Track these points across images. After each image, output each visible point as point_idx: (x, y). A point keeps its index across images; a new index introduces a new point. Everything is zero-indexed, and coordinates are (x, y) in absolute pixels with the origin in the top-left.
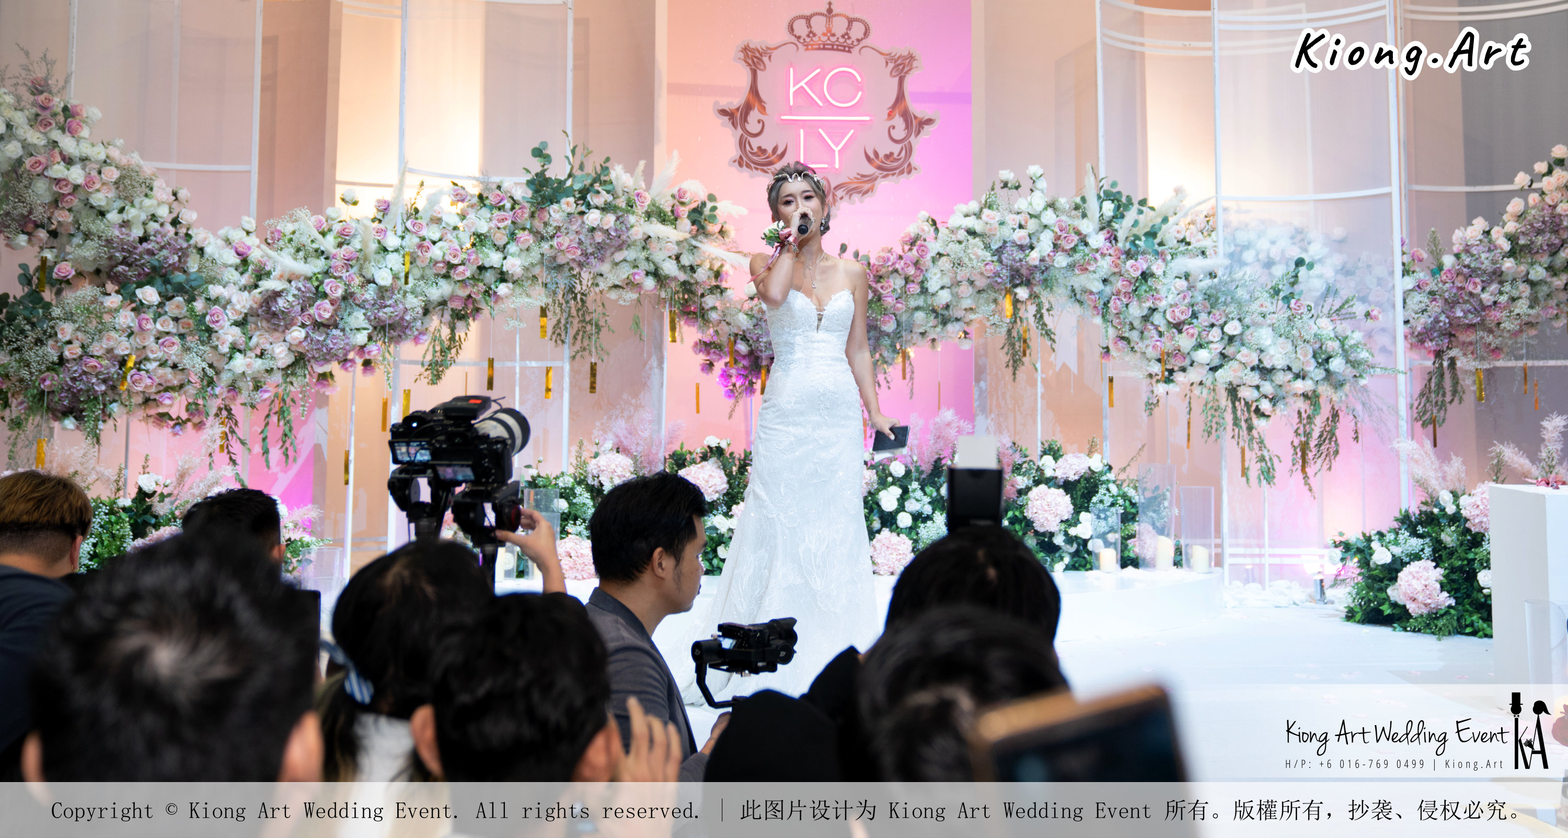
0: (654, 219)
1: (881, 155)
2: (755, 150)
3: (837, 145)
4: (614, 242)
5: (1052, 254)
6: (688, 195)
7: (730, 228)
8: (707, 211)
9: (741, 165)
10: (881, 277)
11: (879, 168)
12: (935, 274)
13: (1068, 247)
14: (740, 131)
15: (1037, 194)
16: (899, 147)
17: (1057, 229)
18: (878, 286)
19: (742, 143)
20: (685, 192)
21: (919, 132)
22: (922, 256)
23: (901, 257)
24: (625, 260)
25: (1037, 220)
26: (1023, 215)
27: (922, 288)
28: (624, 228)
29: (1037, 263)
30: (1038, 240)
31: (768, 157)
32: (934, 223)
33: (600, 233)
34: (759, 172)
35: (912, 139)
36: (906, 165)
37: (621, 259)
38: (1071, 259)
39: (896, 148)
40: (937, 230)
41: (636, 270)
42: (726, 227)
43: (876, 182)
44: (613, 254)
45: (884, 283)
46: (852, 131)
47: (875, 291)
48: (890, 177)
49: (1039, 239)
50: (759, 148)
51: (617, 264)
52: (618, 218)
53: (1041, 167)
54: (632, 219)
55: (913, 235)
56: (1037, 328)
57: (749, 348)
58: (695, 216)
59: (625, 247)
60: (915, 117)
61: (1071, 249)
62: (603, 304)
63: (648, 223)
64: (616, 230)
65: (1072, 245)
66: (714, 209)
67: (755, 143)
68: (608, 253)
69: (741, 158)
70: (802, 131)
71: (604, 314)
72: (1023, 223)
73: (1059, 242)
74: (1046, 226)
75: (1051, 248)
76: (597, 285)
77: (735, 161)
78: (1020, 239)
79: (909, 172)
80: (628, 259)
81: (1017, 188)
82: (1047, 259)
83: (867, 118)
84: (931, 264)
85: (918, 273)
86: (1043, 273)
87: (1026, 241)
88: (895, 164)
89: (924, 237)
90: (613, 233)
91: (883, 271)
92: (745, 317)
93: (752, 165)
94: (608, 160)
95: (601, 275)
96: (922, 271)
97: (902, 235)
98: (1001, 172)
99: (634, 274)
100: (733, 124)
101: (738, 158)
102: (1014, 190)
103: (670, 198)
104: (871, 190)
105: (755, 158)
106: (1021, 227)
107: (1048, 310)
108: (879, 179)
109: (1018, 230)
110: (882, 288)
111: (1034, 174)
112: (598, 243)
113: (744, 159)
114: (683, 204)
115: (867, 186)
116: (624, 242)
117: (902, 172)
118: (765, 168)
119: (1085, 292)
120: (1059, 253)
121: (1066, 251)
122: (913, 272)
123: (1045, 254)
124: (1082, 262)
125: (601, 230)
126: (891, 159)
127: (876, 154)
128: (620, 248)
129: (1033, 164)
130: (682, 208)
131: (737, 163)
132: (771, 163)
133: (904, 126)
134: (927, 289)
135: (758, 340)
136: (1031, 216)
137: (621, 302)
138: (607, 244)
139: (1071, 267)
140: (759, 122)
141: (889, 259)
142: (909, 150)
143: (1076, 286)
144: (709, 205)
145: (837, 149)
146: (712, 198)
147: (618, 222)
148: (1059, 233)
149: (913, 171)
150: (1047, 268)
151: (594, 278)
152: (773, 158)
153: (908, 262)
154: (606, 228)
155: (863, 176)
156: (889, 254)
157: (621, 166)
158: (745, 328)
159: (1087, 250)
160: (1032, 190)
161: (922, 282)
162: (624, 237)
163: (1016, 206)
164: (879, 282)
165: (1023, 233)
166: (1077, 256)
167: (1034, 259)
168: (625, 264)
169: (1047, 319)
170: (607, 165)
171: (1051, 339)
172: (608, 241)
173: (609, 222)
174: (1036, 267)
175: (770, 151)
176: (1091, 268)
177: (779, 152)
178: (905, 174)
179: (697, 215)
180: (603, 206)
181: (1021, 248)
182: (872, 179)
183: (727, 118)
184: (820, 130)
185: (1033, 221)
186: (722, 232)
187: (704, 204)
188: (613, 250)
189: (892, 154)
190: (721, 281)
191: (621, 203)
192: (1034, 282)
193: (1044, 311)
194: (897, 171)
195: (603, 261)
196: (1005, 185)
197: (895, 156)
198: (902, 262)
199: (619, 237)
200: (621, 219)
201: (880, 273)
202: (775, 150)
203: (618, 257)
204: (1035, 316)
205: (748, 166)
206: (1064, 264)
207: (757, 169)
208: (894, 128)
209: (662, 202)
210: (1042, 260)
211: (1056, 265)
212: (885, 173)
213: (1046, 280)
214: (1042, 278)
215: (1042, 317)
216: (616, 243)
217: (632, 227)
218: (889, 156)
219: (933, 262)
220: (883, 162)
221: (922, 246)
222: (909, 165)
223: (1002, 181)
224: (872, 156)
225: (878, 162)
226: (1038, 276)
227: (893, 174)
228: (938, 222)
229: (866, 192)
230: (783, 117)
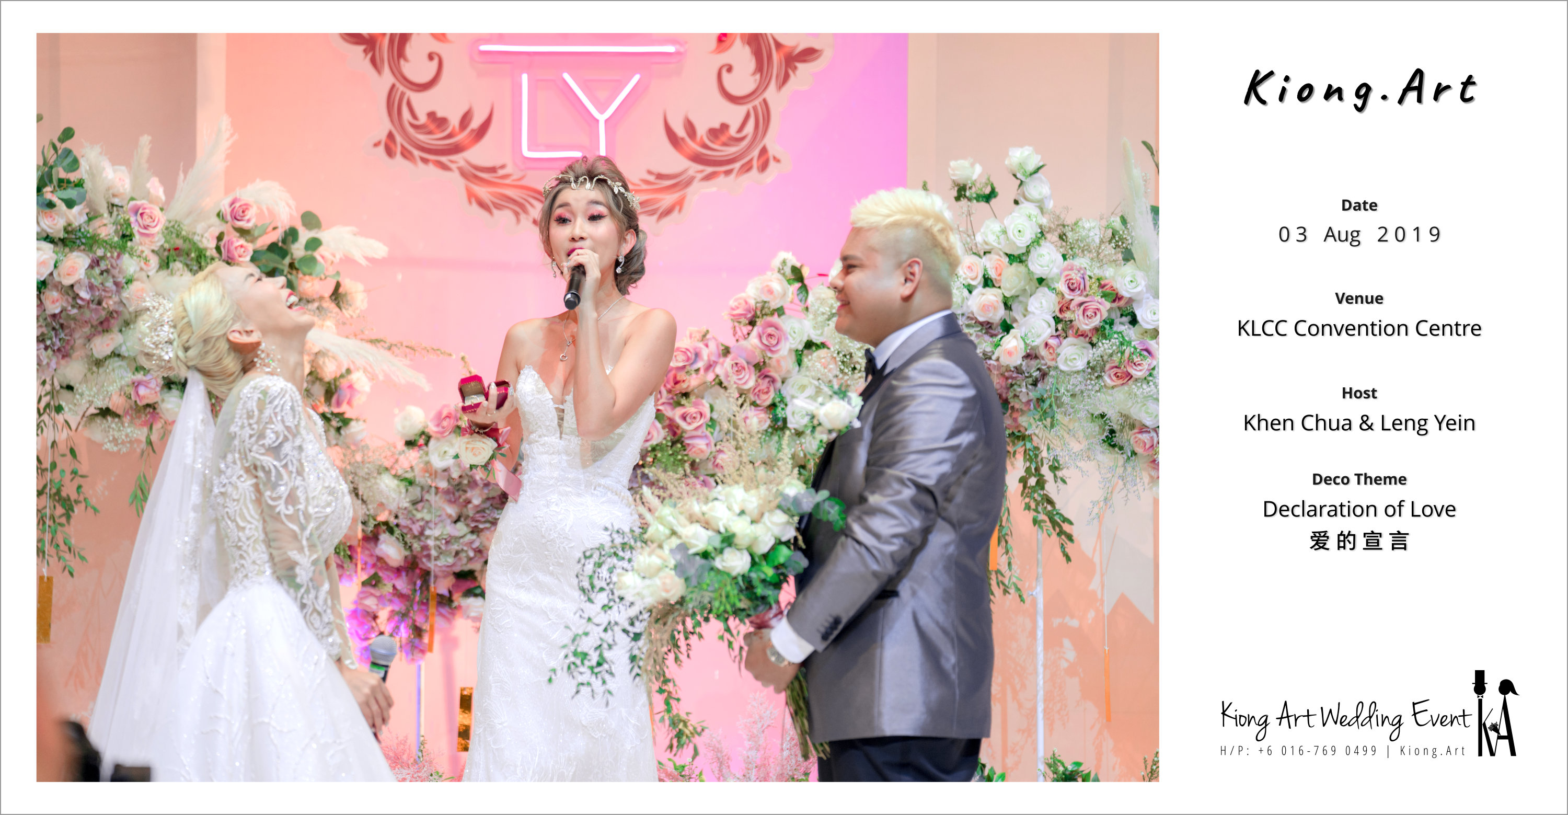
0: (178, 265)
1: (701, 131)
2: (423, 119)
3: (602, 112)
4: (88, 314)
5: (1052, 342)
6: (250, 214)
7: (353, 287)
8: (298, 250)
9: (390, 152)
10: (686, 395)
11: (697, 159)
12: (803, 388)
13: (1087, 325)
14: (387, 79)
15: (1027, 208)
16: (739, 111)
17: (1062, 287)
18: (676, 414)
19: (394, 105)
20: (245, 208)
21: (786, 78)
22: (768, 348)
23: (727, 351)
24: (116, 355)
25: (1021, 268)
26: (993, 256)
27: (775, 419)
28: (110, 284)
29: (1017, 360)
30: (1026, 313)
31: (450, 136)
32: (797, 275)
33: (55, 294)
34: (431, 167)
35: (770, 93)
36: (756, 153)
37: (108, 351)
38: (1091, 354)
39: (733, 115)
40: (804, 289)
41: (139, 376)
42: (348, 285)
43: (690, 190)
44: (89, 339)
45: (689, 408)
46: (637, 78)
47: (672, 428)
48: (721, 179)
49: (1026, 310)
50: (432, 115)
51: (99, 363)
52: (95, 263)
53: (1037, 151)
54: (129, 265)
55: (752, 302)
56: (1028, 507)
57: (407, 553)
58: (272, 260)
59: (115, 324)
60: (778, 45)
61: (1096, 330)
62: (72, 451)
63: (164, 273)
64: (91, 287)
65: (1096, 322)
66: (314, 244)
67: (423, 103)
68: (79, 337)
69: (390, 136)
70: (525, 77)
71: (74, 473)
72: (992, 274)
73: (1068, 315)
74: (1041, 281)
75: (1050, 331)
76: (59, 409)
77: (377, 145)
78: (985, 308)
79: (764, 167)
80: (124, 351)
81: (988, 198)
82: (1043, 352)
83: (670, 49)
84: (789, 363)
85: (764, 384)
86: (1035, 384)
87: (999, 314)
88: (732, 150)
89: (774, 305)
90: (85, 294)
91: (692, 382)
92: (396, 482)
93: (416, 153)
94: (68, 134)
95: (70, 388)
96: (773, 381)
97: (732, 303)
98: (953, 164)
99: (136, 385)
100: (373, 61)
101: (383, 136)
102: (983, 204)
103: (215, 220)
104: (680, 203)
105: (422, 138)
106: (987, 282)
107: (1054, 468)
108: (696, 184)
109: (980, 289)
110: (684, 418)
111: (1021, 165)
112: (54, 316)
113: (399, 139)
114: (243, 232)
115: (668, 199)
116: (111, 314)
117: (747, 168)
118: (444, 159)
119: (1132, 427)
120: (1070, 340)
121: (1083, 335)
122: (751, 384)
123: (1038, 342)
124: (1116, 359)
125: (58, 286)
126: (724, 138)
127: (690, 128)
128: (103, 326)
129: (1021, 146)
130: (242, 242)
131: (381, 148)
132: (457, 149)
133: (752, 64)
134: (785, 420)
135: (422, 533)
136: (1012, 258)
137: (108, 446)
138: (74, 319)
139: (1095, 370)
140: (431, 57)
141: (697, 355)
142: (763, 119)
143: (1112, 413)
144: (305, 235)
145: (602, 118)
146: (310, 220)
147: (97, 271)
148: (1068, 296)
149: (772, 163)
150: (1044, 375)
151: (52, 393)
152: (460, 137)
153: (743, 362)
154: (67, 282)
155: (660, 176)
156: (701, 345)
157: (97, 149)
158: (393, 507)
159: (1131, 333)
160: (1016, 202)
161: (773, 406)
162: (110, 303)
163: (979, 238)
164: (679, 404)
165: (992, 296)
166: (1105, 347)
167: (1010, 353)
168: (115, 363)
169: (1051, 488)
170: (68, 144)
171: (1061, 533)
172: (75, 311)
173: (74, 269)
174: (1018, 370)
175: (454, 121)
176: (1136, 373)
177: (475, 124)
178: (755, 171)
179: (276, 257)
180: (62, 235)
181: (987, 327)
182: (679, 183)
183: (358, 50)
184: (566, 76)
185: (1016, 268)
186: (337, 295)
187: (291, 234)
188: (87, 330)
189: (724, 127)
190: (339, 404)
191: (106, 230)
192: (1014, 403)
193: (1045, 470)
194: (737, 165)
195: (66, 356)
196: (961, 192)
197: (733, 132)
198: (728, 361)
199: (99, 303)
200: (103, 265)
201: (684, 385)
202: (466, 119)
203: (102, 346)
204: (1023, 480)
205: (406, 154)
206: (1080, 364)
207: (425, 161)
208: (730, 69)
209: (199, 228)
210: (1031, 356)
211: (1062, 367)
212: (709, 170)
213: (1040, 400)
214: (1033, 395)
215: (1041, 483)
216: (92, 315)
217: (129, 282)
218: (718, 132)
219: (800, 363)
220: (705, 146)
221: (771, 325)
222: (764, 151)
223: (955, 183)
224: (681, 132)
225: (694, 147)
226: (1024, 392)
227: (728, 173)
228: (806, 272)
229: (668, 212)
230: (484, 48)
